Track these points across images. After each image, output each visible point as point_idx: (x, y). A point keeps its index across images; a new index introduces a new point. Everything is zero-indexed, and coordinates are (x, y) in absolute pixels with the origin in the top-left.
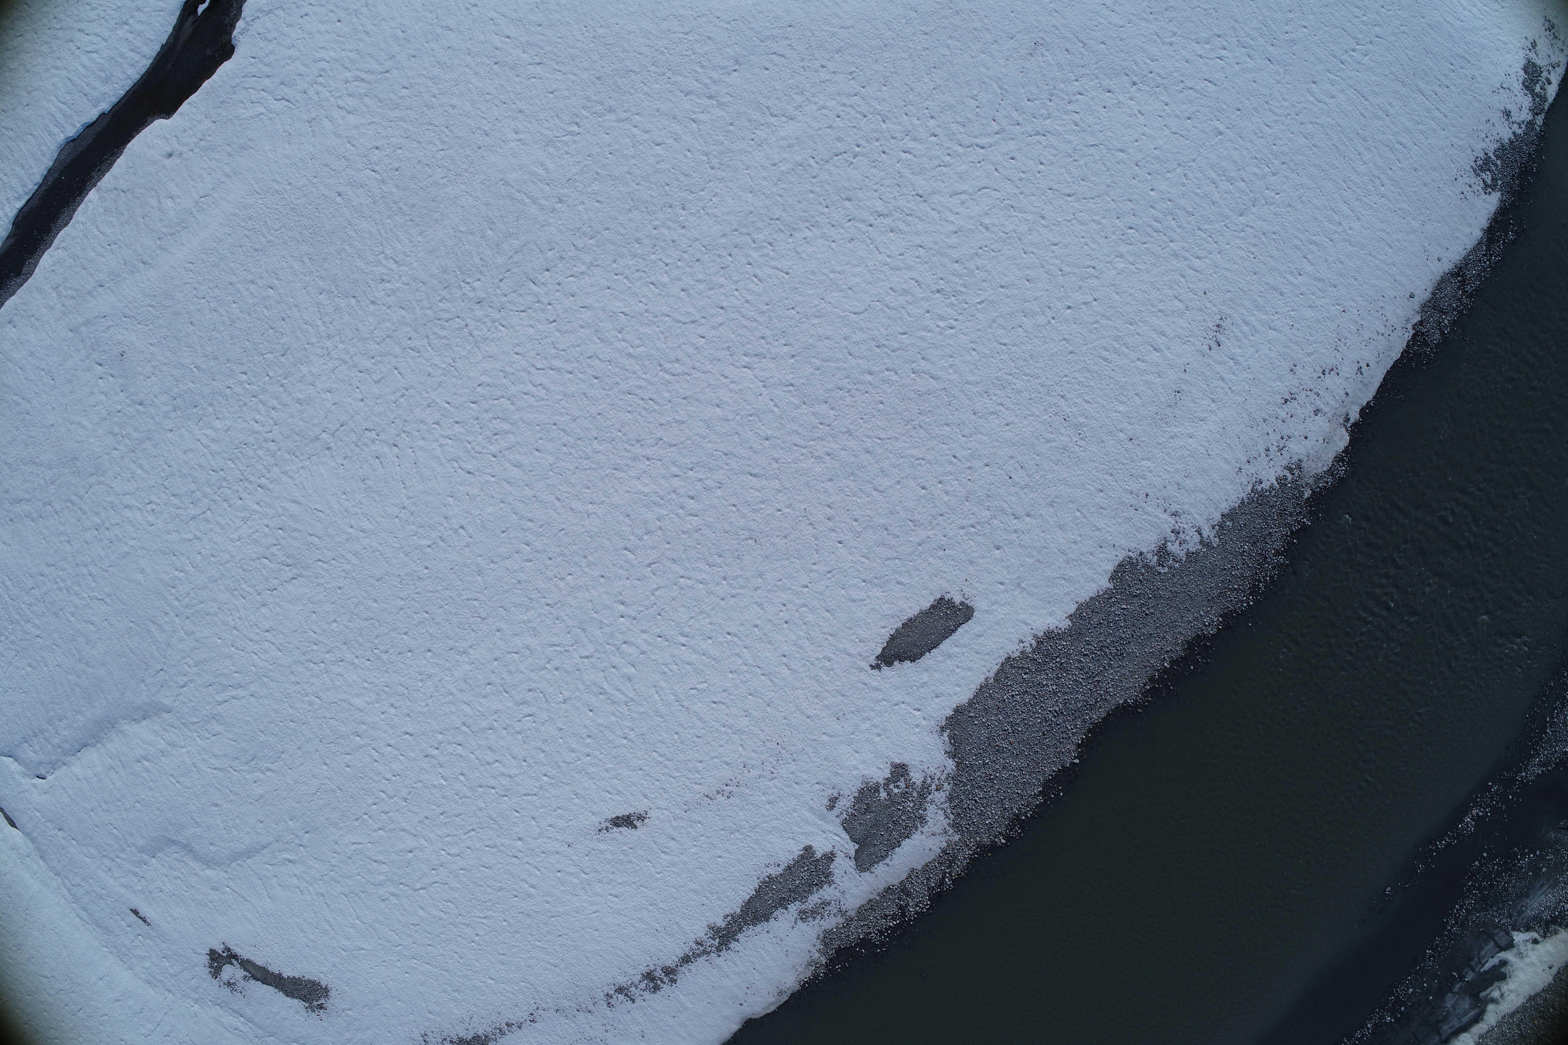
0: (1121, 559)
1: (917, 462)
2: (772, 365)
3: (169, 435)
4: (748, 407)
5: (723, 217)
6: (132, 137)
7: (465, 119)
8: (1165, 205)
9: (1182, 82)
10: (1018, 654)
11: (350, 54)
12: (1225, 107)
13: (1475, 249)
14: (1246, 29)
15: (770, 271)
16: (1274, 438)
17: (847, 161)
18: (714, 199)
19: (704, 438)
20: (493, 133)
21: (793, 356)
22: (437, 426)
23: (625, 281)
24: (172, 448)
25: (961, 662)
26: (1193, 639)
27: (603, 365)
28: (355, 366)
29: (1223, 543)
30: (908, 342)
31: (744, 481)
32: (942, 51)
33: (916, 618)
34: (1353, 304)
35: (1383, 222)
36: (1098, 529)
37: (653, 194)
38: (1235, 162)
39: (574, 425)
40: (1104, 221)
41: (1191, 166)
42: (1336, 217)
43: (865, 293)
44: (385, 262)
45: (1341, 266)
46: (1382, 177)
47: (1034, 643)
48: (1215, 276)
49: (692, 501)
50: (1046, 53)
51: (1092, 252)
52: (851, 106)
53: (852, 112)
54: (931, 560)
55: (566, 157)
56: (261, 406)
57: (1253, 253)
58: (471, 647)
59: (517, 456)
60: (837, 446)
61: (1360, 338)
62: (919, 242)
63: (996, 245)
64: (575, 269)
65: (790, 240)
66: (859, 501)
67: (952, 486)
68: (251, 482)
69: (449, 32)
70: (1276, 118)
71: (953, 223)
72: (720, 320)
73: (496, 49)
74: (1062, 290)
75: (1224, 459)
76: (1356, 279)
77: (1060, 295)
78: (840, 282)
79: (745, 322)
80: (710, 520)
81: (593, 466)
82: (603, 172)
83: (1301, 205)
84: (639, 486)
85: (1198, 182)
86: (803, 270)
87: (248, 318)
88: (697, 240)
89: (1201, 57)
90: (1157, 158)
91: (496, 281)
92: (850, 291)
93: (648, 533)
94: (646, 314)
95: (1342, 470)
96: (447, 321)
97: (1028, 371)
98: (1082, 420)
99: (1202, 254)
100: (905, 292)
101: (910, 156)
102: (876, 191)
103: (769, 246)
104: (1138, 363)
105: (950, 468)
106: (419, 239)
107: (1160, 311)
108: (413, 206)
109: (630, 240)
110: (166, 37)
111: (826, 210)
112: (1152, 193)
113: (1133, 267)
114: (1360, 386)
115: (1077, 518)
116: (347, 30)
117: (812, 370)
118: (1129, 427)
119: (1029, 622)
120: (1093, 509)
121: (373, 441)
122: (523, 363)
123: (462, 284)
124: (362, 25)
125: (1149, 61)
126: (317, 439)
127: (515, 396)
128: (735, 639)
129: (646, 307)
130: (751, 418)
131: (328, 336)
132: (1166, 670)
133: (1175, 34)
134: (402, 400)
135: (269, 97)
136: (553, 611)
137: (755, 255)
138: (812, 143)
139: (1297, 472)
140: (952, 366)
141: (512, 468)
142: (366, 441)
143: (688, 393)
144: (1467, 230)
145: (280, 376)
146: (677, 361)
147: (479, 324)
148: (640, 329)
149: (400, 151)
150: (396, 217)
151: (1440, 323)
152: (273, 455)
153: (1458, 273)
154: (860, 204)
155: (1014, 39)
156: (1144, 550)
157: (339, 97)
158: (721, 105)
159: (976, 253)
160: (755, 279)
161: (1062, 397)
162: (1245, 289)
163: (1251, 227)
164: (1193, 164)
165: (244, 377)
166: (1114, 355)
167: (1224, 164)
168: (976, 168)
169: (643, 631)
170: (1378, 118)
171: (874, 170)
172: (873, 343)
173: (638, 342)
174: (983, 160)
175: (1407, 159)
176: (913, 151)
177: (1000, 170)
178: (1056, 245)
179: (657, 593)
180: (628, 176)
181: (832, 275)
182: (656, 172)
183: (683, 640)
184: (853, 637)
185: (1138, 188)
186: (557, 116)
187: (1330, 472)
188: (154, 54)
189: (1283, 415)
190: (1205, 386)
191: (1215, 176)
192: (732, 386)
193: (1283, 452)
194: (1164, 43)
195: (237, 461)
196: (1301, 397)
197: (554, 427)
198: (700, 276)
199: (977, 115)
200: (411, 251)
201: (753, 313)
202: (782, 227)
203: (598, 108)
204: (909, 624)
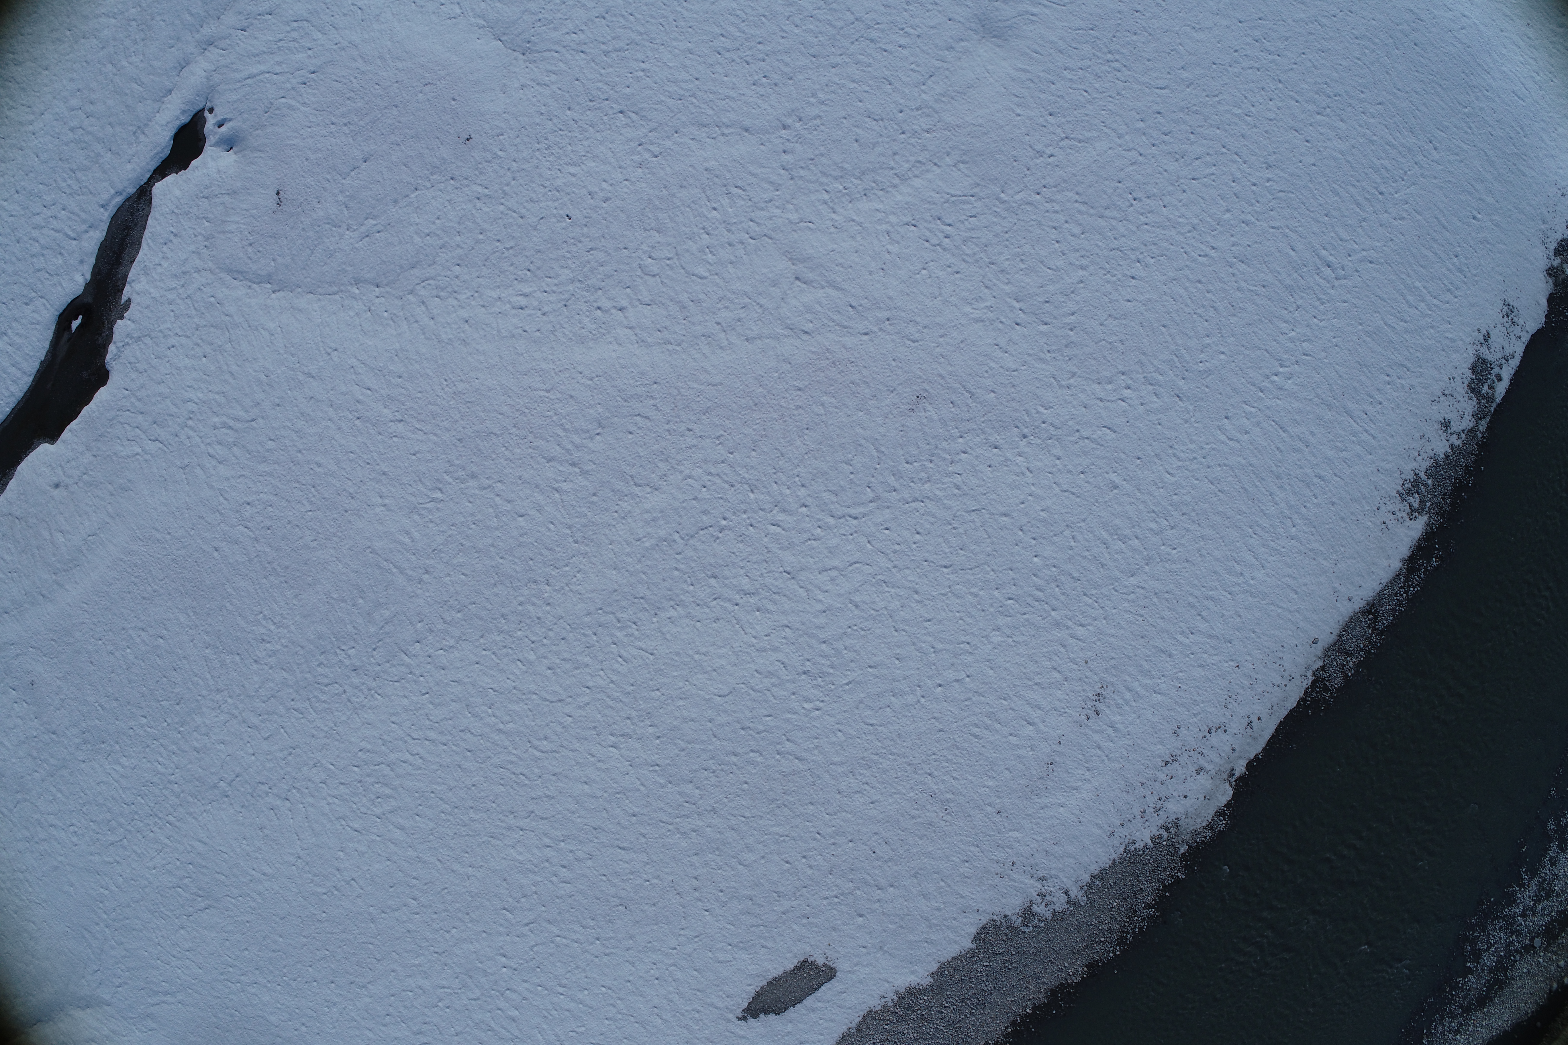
0: (985, 922)
1: (782, 839)
2: (637, 745)
3: (83, 765)
4: (615, 785)
5: (587, 595)
6: (22, 459)
7: (330, 479)
8: (1048, 573)
9: (1078, 431)
10: (880, 1007)
11: (217, 396)
12: (1123, 456)
13: (1392, 582)
14: (1155, 362)
15: (635, 652)
16: (1151, 800)
17: (713, 536)
18: (578, 575)
19: (574, 813)
20: (358, 496)
21: (659, 737)
22: (323, 785)
23: (493, 656)
24: (86, 778)
25: (824, 1014)
26: (1057, 987)
27: (475, 739)
28: (244, 722)
29: (1092, 902)
30: (773, 724)
31: (613, 854)
32: (816, 410)
33: (780, 978)
34: (1248, 658)
35: (1290, 567)
36: (962, 897)
37: (517, 568)
38: (1129, 518)
39: (450, 794)
40: (981, 593)
41: (1080, 527)
42: (1238, 568)
43: (731, 675)
44: (264, 623)
45: (1238, 620)
46: (1295, 517)
47: (896, 998)
48: (1098, 643)
49: (564, 870)
50: (929, 408)
51: (967, 627)
52: (718, 475)
53: (719, 481)
54: (795, 927)
55: (431, 525)
56: (162, 749)
57: (1142, 616)
58: (369, 983)
59: (400, 820)
60: (702, 823)
61: (1254, 693)
62: (786, 622)
63: (865, 624)
64: (444, 642)
65: (655, 620)
66: (724, 873)
67: (816, 861)
68: (160, 818)
69: (312, 380)
70: (1180, 464)
71: (821, 601)
72: (586, 699)
73: (358, 402)
74: (933, 667)
75: (1097, 824)
76: (1254, 632)
77: (931, 673)
78: (705, 664)
79: (610, 703)
80: (582, 887)
81: (470, 833)
82: (468, 544)
83: (1200, 559)
84: (515, 854)
85: (1087, 544)
86: (667, 651)
87: (143, 664)
88: (562, 618)
89: (1101, 400)
90: (1043, 521)
91: (370, 650)
92: (715, 673)
93: (524, 896)
94: (514, 691)
95: (1222, 824)
96: (326, 686)
97: (895, 751)
98: (949, 796)
99: (1084, 621)
100: (770, 674)
101: (779, 530)
102: (742, 568)
103: (634, 626)
104: (1011, 738)
105: (814, 844)
106: (295, 602)
107: (1036, 684)
108: (287, 567)
109: (496, 616)
110: (44, 353)
111: (691, 588)
112: (1036, 559)
113: (1011, 640)
114: (1249, 740)
115: (941, 888)
116: (212, 368)
117: (676, 751)
118: (998, 801)
119: (891, 980)
120: (958, 879)
121: (267, 794)
122: (400, 732)
123: (338, 651)
124: (227, 364)
125: (1042, 410)
126: (215, 786)
127: (394, 764)
128: (610, 992)
129: (514, 684)
130: (618, 796)
131: (218, 690)
132: (1027, 1015)
133: (1074, 374)
134: (290, 758)
135: (143, 436)
136: (441, 958)
137: (619, 634)
138: (676, 517)
139: (1173, 830)
140: (817, 747)
141: (395, 830)
142: (260, 793)
143: (557, 770)
144: (1385, 563)
145: (177, 723)
146: (546, 738)
147: (356, 691)
148: (510, 706)
149: (270, 509)
150: (271, 578)
151: (1344, 665)
152: (178, 796)
153: (1371, 610)
154: (727, 582)
155: (895, 392)
156: (1009, 913)
157: (209, 444)
158: (584, 473)
159: (845, 633)
160: (620, 660)
161: (930, 774)
162: (1131, 655)
163: (1142, 588)
164: (1082, 524)
165: (145, 720)
166: (985, 732)
167: (1117, 521)
168: (847, 540)
169: (524, 981)
170: (1296, 450)
171: (741, 545)
172: (738, 726)
173: (507, 718)
174: (856, 532)
175: (1325, 493)
176: (782, 524)
177: (874, 542)
178: (929, 621)
179: (535, 949)
180: (492, 549)
181: (696, 657)
182: (519, 546)
183: (561, 990)
184: (721, 993)
185: (1021, 555)
186: (420, 480)
187: (1210, 826)
188: (34, 371)
189: (1162, 776)
190: (1080, 756)
191: (1106, 535)
192: (599, 765)
193: (1160, 813)
194: (1061, 386)
195: (145, 798)
196: (1184, 759)
197: (432, 795)
198: (566, 655)
199: (851, 482)
200: (288, 614)
201: (618, 694)
202: (646, 606)
203: (461, 473)
204: (774, 983)
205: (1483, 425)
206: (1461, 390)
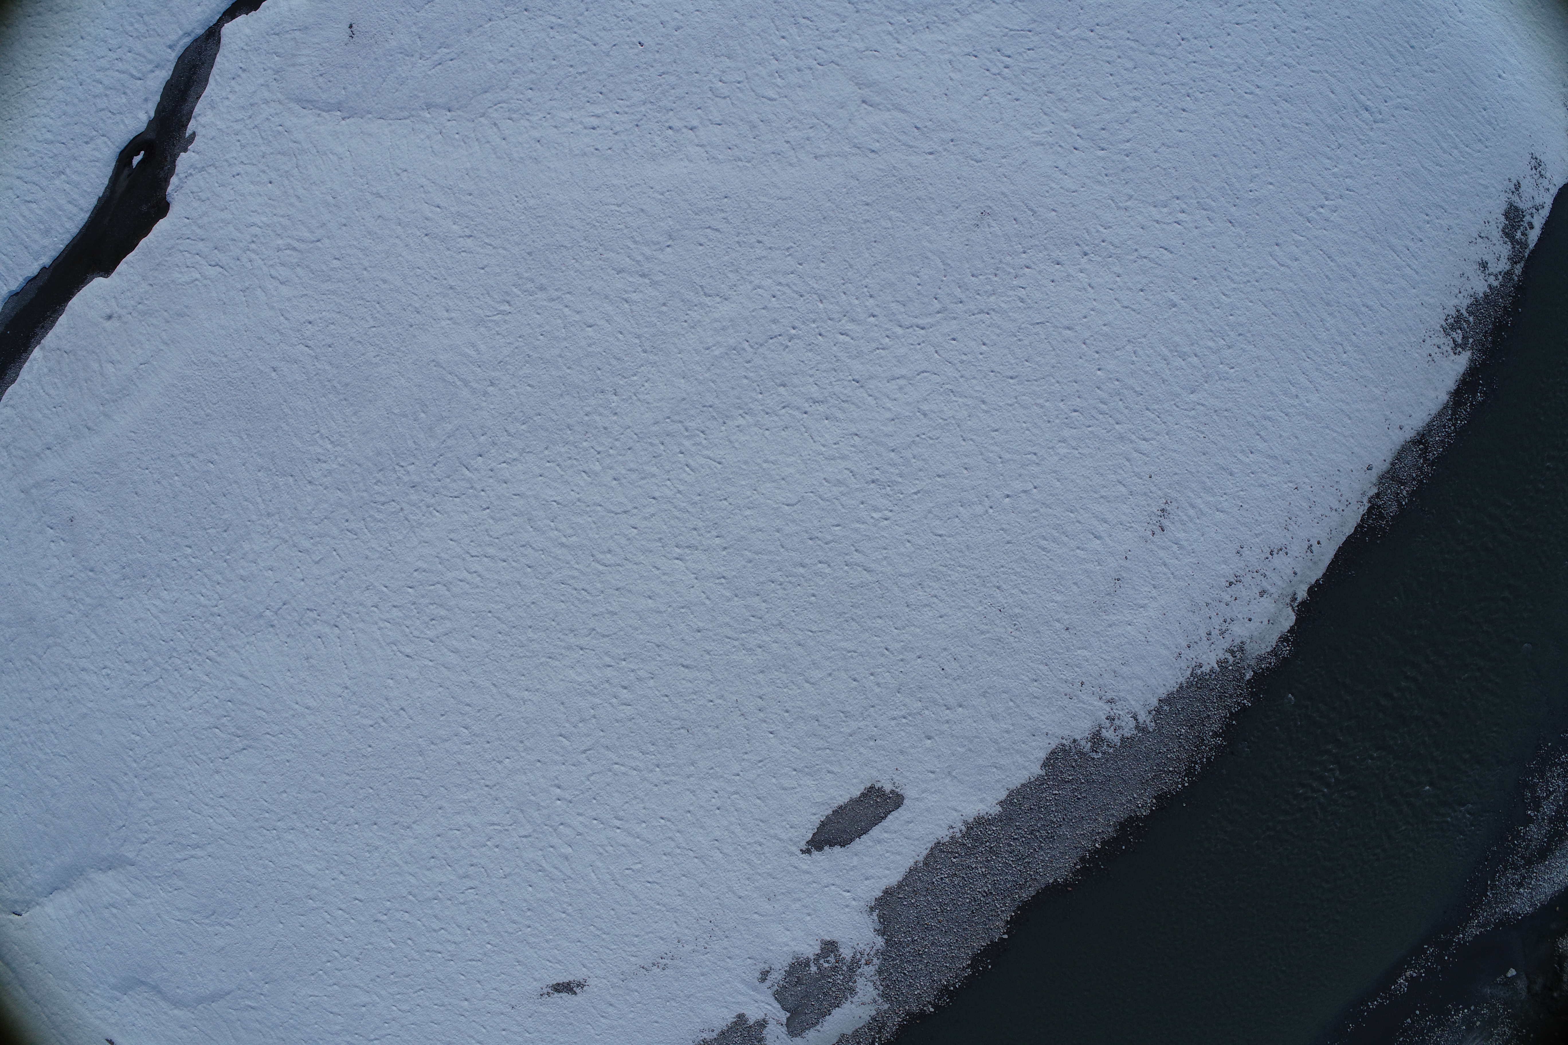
0: (1054, 747)
1: (849, 654)
2: (703, 557)
3: (121, 603)
4: (680, 599)
5: (655, 404)
6: (73, 295)
7: (396, 295)
8: (1112, 386)
9: (1136, 250)
10: (948, 839)
11: (281, 219)
12: (1180, 276)
13: (1440, 414)
14: (1208, 189)
15: (703, 461)
16: (1217, 621)
17: (782, 344)
18: (646, 384)
19: (636, 629)
20: (424, 310)
21: (725, 548)
22: (375, 609)
23: (557, 468)
24: (123, 616)
25: (891, 846)
26: (1126, 820)
27: (537, 554)
28: (295, 546)
29: (1160, 727)
30: (841, 534)
31: (676, 672)
32: (884, 224)
33: (846, 805)
34: (1307, 480)
35: (1343, 392)
36: (1031, 719)
37: (584, 378)
38: (1188, 336)
39: (508, 613)
40: (1047, 404)
41: (1141, 343)
42: (1293, 390)
43: (799, 484)
44: (320, 442)
45: (1295, 441)
46: (1345, 343)
47: (964, 829)
48: (1162, 458)
49: (625, 691)
50: (993, 224)
51: (1034, 438)
52: (787, 285)
53: (788, 291)
54: (862, 750)
55: (498, 337)
56: (206, 580)
57: (1203, 433)
58: (414, 823)
59: (454, 643)
60: (769, 639)
61: (1313, 515)
62: (854, 430)
63: (934, 433)
64: (507, 455)
65: (723, 428)
66: (790, 692)
67: (884, 678)
68: (200, 654)
69: (380, 200)
70: (1234, 286)
71: (890, 409)
72: (652, 510)
73: (427, 219)
74: (1001, 478)
75: (1164, 645)
76: (1311, 454)
77: (998, 483)
78: (774, 472)
79: (677, 513)
80: (643, 709)
81: (528, 654)
82: (535, 355)
83: (1256, 379)
84: (573, 675)
85: (1148, 359)
86: (736, 460)
87: (191, 491)
88: (629, 427)
89: (1158, 222)
90: (1106, 335)
91: (430, 465)
92: (783, 482)
93: (582, 720)
94: (578, 503)
95: (1286, 650)
96: (383, 504)
97: (964, 563)
98: (1017, 610)
99: (1148, 435)
100: (839, 483)
101: (848, 339)
102: (811, 376)
103: (702, 435)
104: (1078, 551)
105: (882, 660)
106: (354, 419)
107: (1102, 497)
108: (347, 385)
109: (562, 427)
110: (103, 190)
111: (760, 396)
112: (1099, 373)
113: (1077, 452)
114: (1310, 564)
115: (1010, 708)
116: (278, 193)
117: (743, 563)
118: (1066, 617)
119: (960, 808)
120: (1027, 699)
121: (315, 621)
122: (458, 550)
123: (397, 467)
124: (293, 188)
125: (1101, 229)
126: (261, 616)
127: (451, 583)
128: (669, 823)
129: (578, 496)
130: (683, 610)
131: (268, 514)
132: (1097, 851)
133: (1131, 197)
134: (341, 581)
135: (204, 262)
136: (492, 792)
137: (687, 443)
138: (746, 326)
139: (1238, 654)
140: (885, 558)
141: (449, 653)
142: (308, 620)
143: (620, 585)
144: (1433, 394)
145: (223, 552)
146: (610, 551)
147: (414, 508)
148: (573, 518)
149: (332, 327)
150: (330, 396)
151: (1398, 494)
152: (220, 629)
153: (1421, 440)
154: (795, 390)
155: (960, 208)
156: (1078, 737)
157: (272, 266)
158: (653, 284)
159: (913, 442)
160: (687, 469)
161: (998, 588)
162: (1193, 471)
163: (1203, 405)
164: (1143, 340)
165: (189, 551)
166: (1053, 544)
167: (1177, 339)
168: (916, 350)
169: (579, 814)
170: (1344, 279)
171: (810, 354)
172: (806, 536)
173: (570, 531)
174: (923, 342)
175: (1373, 322)
176: (850, 333)
177: (941, 352)
178: (996, 430)
179: (592, 778)
180: (559, 359)
181: (765, 465)
182: (587, 356)
183: (618, 823)
184: (784, 823)
185: (1085, 368)
186: (488, 294)
187: (1274, 652)
188: (91, 207)
189: (1227, 598)
190: (1146, 573)
191: (1166, 352)
192: (664, 578)
193: (1226, 635)
194: (1119, 208)
195: (185, 633)
196: (1247, 579)
197: (489, 615)
198: (632, 465)
199: (919, 293)
200: (346, 432)
201: (685, 504)
202: (715, 414)
203: (530, 285)
204: (839, 811)
205: (1518, 269)
206: (1496, 234)
